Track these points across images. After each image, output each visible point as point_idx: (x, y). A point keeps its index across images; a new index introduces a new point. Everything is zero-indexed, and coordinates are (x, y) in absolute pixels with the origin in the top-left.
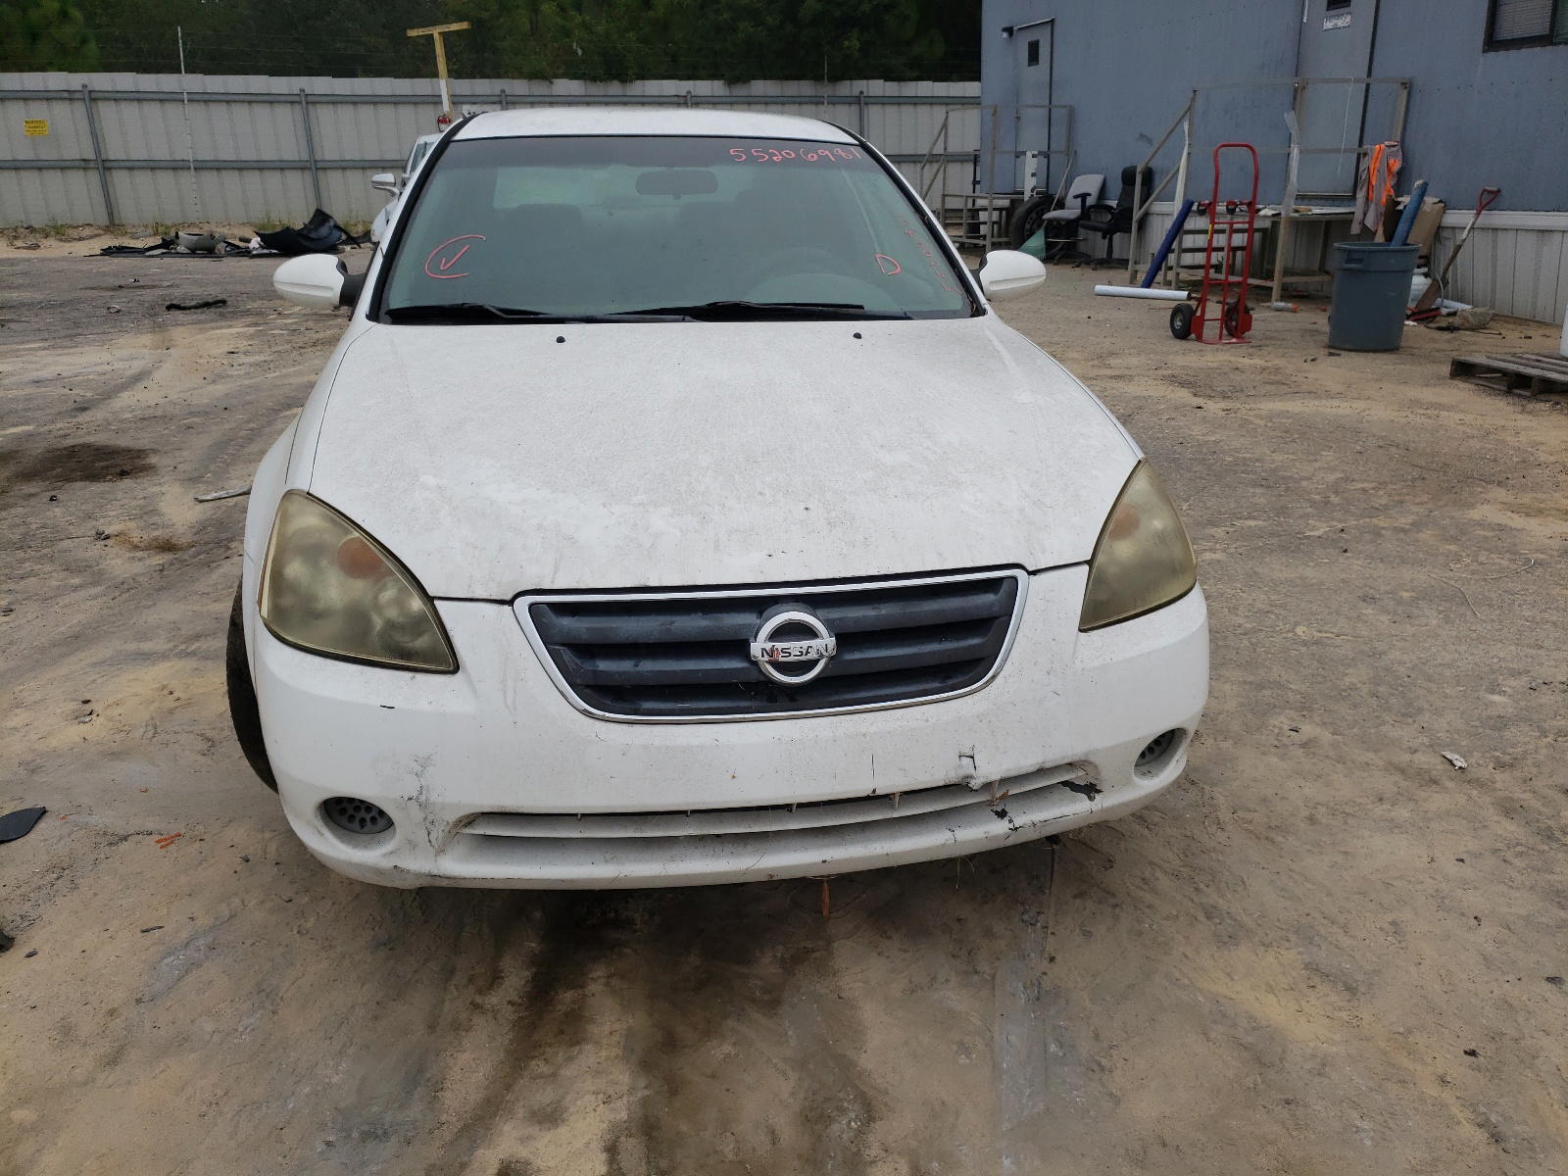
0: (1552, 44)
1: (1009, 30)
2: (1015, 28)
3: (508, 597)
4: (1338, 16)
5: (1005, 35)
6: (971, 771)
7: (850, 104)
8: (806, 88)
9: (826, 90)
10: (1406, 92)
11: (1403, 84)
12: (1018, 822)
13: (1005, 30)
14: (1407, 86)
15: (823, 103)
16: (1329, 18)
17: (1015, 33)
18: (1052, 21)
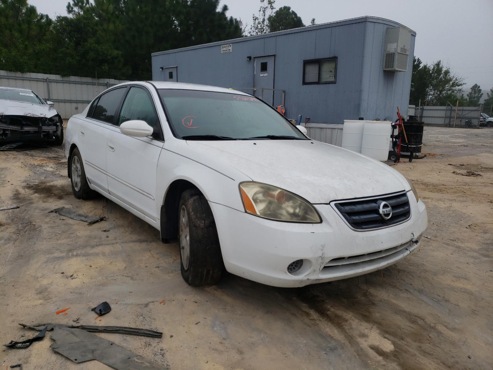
0: (319, 84)
1: (162, 68)
2: (164, 68)
3: (328, 203)
4: (264, 73)
5: (161, 69)
6: (413, 237)
7: (104, 86)
8: (89, 80)
9: (96, 81)
10: (284, 93)
11: (283, 91)
12: (411, 250)
13: (161, 68)
14: (284, 92)
15: (95, 85)
16: (262, 74)
17: (164, 69)
18: (177, 67)
